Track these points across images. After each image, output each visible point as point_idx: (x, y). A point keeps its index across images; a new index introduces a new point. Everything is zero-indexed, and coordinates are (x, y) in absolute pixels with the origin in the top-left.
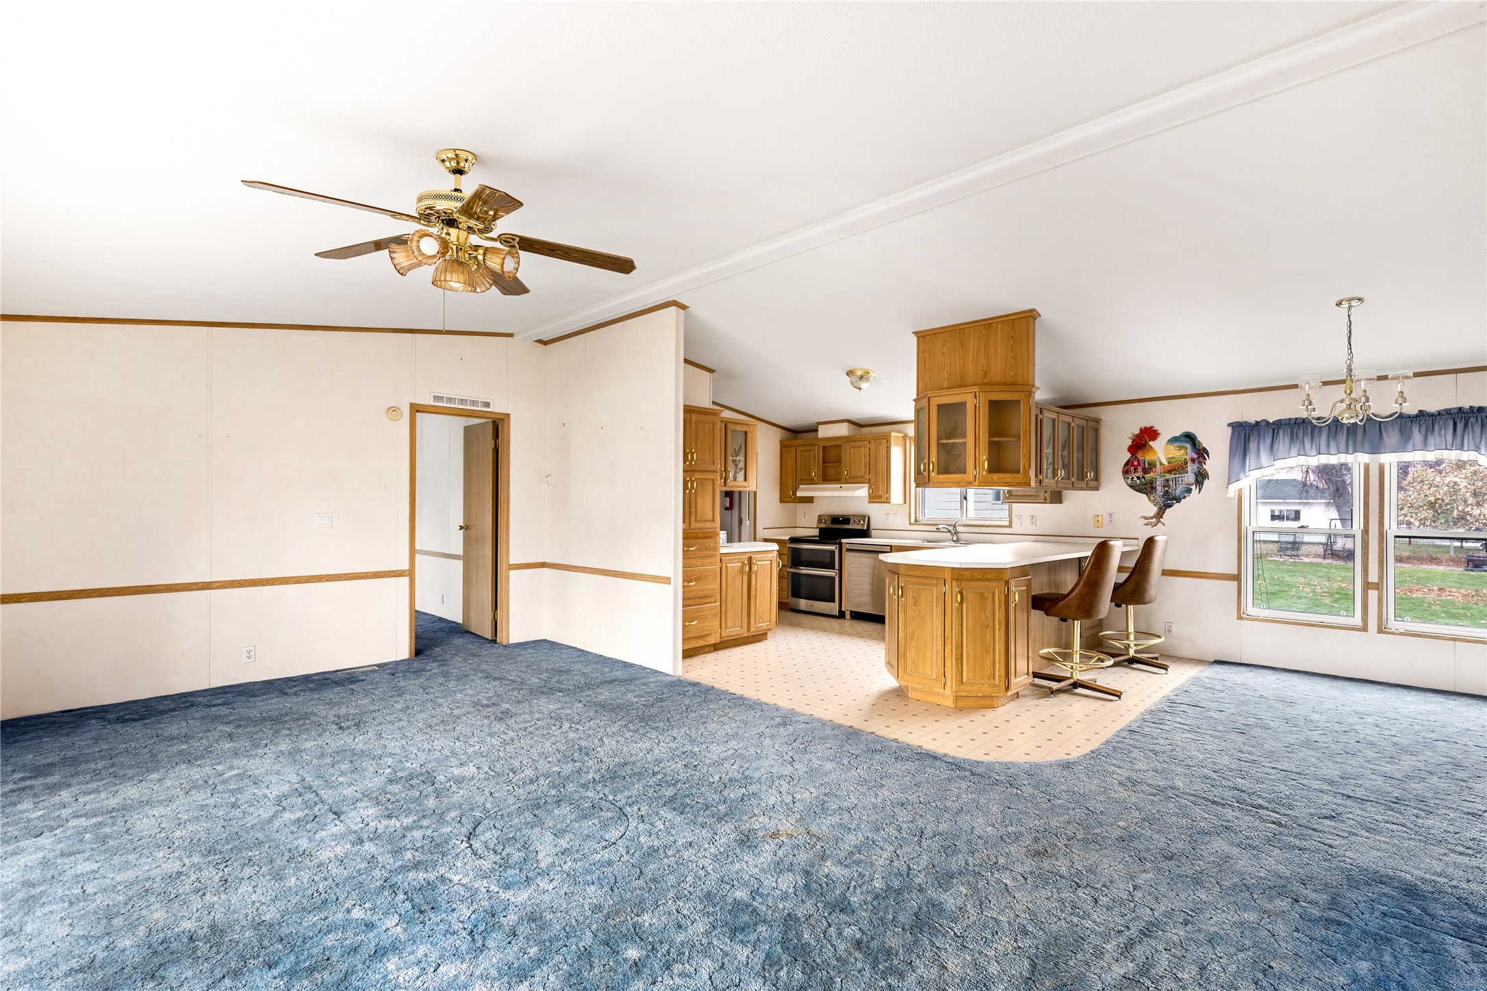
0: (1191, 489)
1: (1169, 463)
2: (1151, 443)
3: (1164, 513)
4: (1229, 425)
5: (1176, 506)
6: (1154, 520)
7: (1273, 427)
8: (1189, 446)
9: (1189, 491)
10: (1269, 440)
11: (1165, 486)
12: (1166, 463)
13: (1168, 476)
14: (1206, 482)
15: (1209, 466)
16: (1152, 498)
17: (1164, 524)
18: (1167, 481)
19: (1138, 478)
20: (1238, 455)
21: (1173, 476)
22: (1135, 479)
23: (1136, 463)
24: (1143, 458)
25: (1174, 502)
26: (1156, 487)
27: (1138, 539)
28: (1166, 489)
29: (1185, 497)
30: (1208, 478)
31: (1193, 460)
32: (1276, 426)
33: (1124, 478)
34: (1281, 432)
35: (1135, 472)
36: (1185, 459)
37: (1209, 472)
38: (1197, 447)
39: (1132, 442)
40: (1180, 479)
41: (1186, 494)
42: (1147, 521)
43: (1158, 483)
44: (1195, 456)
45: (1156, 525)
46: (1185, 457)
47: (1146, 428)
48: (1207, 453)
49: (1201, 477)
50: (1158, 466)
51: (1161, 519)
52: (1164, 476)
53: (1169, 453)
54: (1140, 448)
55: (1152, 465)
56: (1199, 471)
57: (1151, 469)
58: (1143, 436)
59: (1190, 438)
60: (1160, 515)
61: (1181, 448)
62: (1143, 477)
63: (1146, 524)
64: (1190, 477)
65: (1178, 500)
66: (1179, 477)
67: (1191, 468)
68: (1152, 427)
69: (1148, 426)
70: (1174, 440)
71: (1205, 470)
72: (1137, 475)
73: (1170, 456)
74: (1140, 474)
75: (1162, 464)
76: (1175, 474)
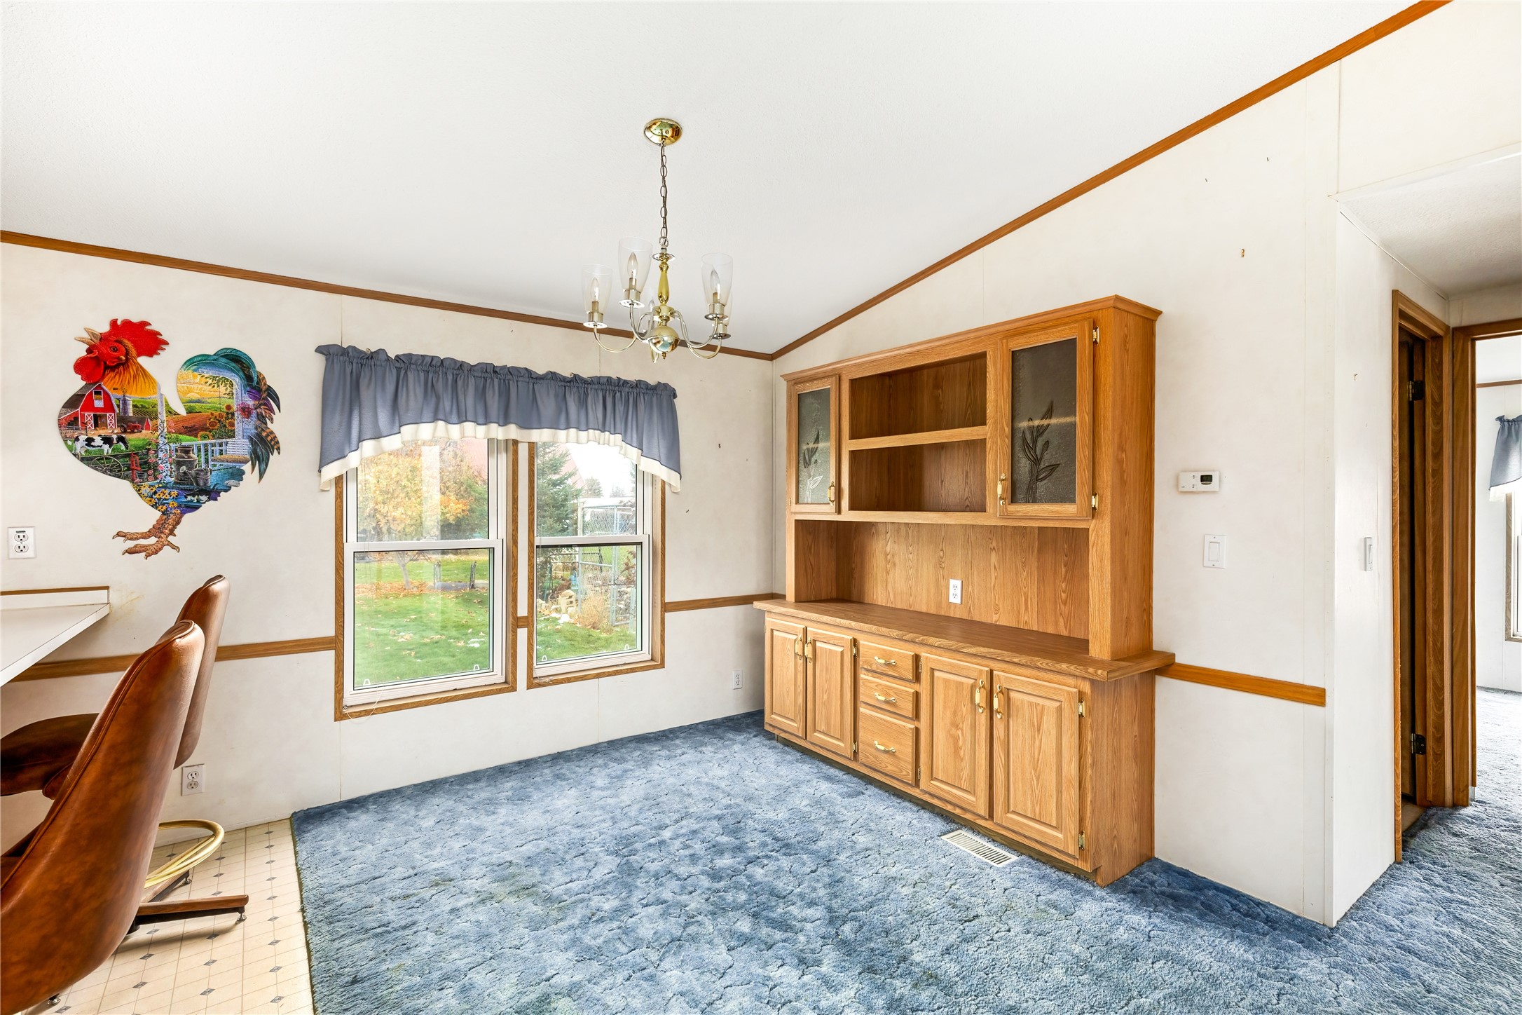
0: (243, 473)
1: (189, 411)
2: (143, 361)
3: (178, 523)
4: (320, 350)
5: (208, 507)
6: (153, 540)
7: (398, 365)
8: (237, 380)
9: (238, 475)
10: (390, 388)
11: (179, 464)
12: (182, 412)
13: (187, 440)
14: (274, 458)
15: (279, 425)
16: (146, 490)
17: (177, 548)
18: (186, 450)
19: (107, 440)
20: (339, 408)
21: (201, 442)
22: (98, 441)
23: (99, 404)
24: (120, 395)
25: (204, 498)
26: (156, 465)
27: (107, 588)
28: (184, 468)
29: (228, 489)
30: (278, 449)
31: (246, 411)
32: (402, 365)
33: (65, 439)
34: (411, 376)
35: (96, 425)
36: (229, 407)
37: (279, 438)
38: (254, 384)
39: (89, 351)
40: (217, 449)
41: (231, 482)
42: (131, 544)
43: (161, 455)
44: (251, 403)
45: (156, 553)
46: (229, 402)
47: (127, 323)
48: (276, 399)
49: (263, 447)
50: (163, 416)
51: (171, 538)
52: (177, 440)
53: (190, 391)
54: (113, 369)
55: (145, 416)
56: (259, 435)
57: (142, 421)
58: (120, 342)
59: (236, 361)
60: (164, 529)
61: (217, 381)
62: (121, 439)
63: (131, 551)
64: (239, 447)
65: (213, 494)
66: (213, 445)
67: (243, 426)
68: (145, 324)
69: (135, 320)
70: (199, 362)
71: (272, 432)
72: (103, 432)
73: (195, 396)
74: (113, 431)
75: (170, 412)
76: (205, 437)
